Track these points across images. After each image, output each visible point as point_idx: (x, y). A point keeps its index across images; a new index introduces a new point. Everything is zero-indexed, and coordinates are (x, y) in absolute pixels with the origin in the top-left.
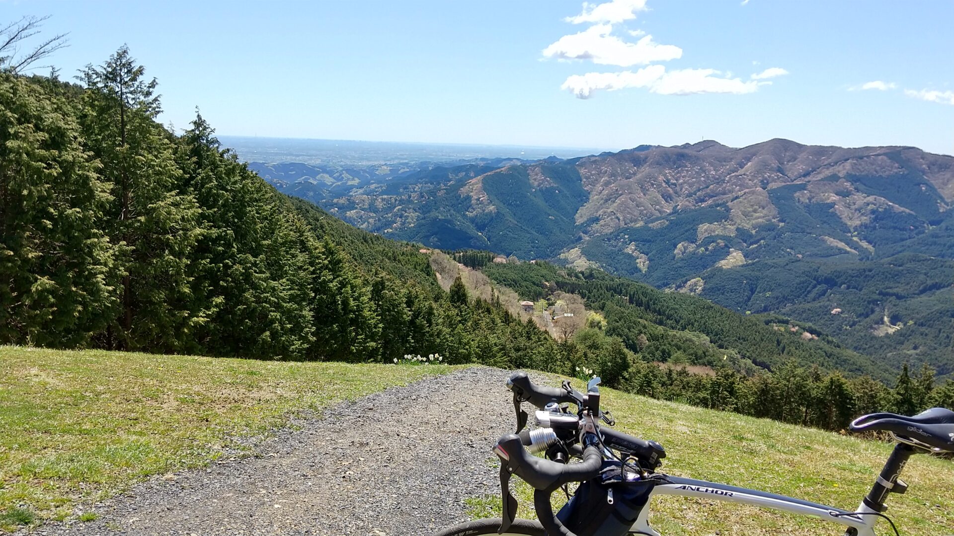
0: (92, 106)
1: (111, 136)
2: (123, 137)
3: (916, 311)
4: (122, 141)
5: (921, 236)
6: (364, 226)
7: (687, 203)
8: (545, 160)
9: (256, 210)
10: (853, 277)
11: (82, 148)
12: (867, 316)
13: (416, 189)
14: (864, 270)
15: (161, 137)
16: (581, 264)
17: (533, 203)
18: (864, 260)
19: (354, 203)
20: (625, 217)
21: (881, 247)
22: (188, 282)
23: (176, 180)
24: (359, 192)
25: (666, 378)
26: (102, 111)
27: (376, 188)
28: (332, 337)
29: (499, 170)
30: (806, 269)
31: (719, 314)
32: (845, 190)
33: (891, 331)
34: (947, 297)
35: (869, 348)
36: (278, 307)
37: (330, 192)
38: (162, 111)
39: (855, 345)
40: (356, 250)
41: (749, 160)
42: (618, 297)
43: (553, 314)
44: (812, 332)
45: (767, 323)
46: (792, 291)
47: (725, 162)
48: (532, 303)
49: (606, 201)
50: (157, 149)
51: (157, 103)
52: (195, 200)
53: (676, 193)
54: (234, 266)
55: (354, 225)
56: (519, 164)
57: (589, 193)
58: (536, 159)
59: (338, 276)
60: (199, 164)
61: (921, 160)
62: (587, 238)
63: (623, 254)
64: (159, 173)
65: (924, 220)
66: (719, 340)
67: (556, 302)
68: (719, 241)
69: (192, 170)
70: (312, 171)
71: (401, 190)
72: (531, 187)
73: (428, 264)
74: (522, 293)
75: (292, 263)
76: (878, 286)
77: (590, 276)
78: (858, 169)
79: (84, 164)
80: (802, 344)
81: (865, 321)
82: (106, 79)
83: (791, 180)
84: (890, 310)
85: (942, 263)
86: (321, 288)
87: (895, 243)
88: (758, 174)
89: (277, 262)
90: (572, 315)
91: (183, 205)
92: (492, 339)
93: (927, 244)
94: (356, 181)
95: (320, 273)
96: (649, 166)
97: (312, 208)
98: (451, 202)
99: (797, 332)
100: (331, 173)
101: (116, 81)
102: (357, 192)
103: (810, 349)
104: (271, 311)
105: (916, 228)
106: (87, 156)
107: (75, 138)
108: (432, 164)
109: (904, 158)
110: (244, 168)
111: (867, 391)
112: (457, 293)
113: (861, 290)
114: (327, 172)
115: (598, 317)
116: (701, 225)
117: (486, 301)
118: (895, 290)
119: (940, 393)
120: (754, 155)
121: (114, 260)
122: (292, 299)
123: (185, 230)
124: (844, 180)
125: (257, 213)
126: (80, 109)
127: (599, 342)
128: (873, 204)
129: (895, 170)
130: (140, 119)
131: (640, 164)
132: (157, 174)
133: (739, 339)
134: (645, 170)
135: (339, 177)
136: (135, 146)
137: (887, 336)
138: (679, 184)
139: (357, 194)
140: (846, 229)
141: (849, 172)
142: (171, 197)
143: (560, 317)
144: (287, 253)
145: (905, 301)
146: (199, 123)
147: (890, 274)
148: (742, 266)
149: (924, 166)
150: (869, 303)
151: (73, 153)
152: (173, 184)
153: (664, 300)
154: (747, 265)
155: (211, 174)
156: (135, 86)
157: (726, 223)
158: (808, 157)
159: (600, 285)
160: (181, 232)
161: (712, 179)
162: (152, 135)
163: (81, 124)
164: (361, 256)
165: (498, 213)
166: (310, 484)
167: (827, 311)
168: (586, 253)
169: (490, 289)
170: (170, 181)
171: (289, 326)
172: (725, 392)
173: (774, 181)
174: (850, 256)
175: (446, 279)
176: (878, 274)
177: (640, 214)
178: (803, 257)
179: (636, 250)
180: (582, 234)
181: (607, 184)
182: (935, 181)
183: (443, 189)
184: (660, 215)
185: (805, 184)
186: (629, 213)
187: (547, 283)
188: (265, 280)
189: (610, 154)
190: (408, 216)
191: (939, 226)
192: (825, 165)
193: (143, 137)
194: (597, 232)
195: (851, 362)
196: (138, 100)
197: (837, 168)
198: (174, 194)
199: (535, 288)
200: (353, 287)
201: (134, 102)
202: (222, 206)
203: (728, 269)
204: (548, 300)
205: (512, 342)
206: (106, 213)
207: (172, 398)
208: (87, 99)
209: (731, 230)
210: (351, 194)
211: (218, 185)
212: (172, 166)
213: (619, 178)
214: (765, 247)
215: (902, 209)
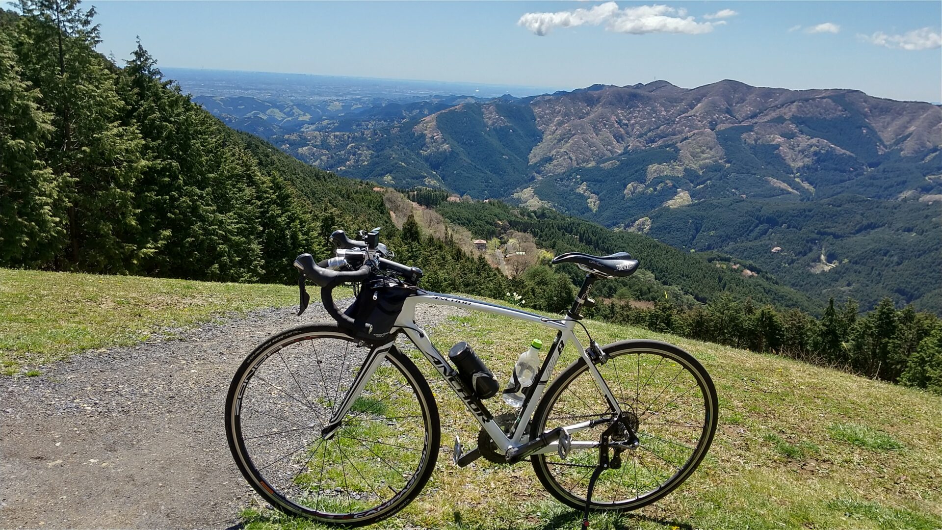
0: (29, 34)
1: (50, 66)
2: (62, 67)
3: (851, 250)
4: (61, 71)
5: (859, 178)
6: (317, 163)
7: (638, 144)
8: (499, 99)
9: (201, 142)
10: (793, 217)
11: (19, 77)
12: (805, 254)
13: (369, 127)
14: (805, 210)
15: (101, 67)
16: (534, 203)
17: (487, 142)
18: (805, 200)
19: (306, 139)
20: (577, 157)
21: (821, 188)
22: (135, 214)
23: (118, 112)
24: (310, 128)
25: (608, 311)
26: (39, 39)
27: (328, 124)
28: (281, 271)
29: (452, 108)
30: (749, 209)
31: (664, 252)
32: (790, 132)
33: (827, 268)
34: (881, 236)
35: (805, 285)
36: (226, 240)
37: (281, 128)
38: (102, 41)
39: (792, 282)
40: (308, 187)
41: (699, 101)
42: (568, 236)
43: (506, 252)
44: (752, 269)
45: (710, 260)
46: (735, 230)
47: (676, 103)
48: (484, 242)
49: (560, 141)
50: (98, 80)
51: (96, 32)
52: (138, 131)
53: (627, 133)
54: (181, 198)
55: (306, 162)
56: (473, 101)
57: (543, 133)
58: (490, 97)
59: (286, 211)
60: (141, 95)
61: (864, 104)
62: (540, 178)
63: (575, 193)
64: (99, 104)
65: (863, 162)
66: (663, 277)
67: (508, 241)
68: (667, 181)
69: (134, 101)
70: (262, 106)
71: (354, 127)
72: (485, 125)
73: (382, 202)
74: (476, 232)
75: (239, 196)
76: (817, 226)
77: (542, 215)
78: (803, 111)
79: (23, 93)
80: (743, 281)
81: (803, 260)
82: (41, 6)
83: (739, 121)
84: (827, 249)
85: (878, 204)
86: (269, 222)
87: (835, 184)
88: (707, 115)
89: (223, 196)
90: (524, 253)
91: (126, 136)
92: (442, 274)
93: (865, 186)
94: (307, 117)
95: (268, 207)
96: (602, 106)
97: (262, 144)
98: (405, 140)
99: (738, 269)
100: (281, 108)
101: (52, 9)
102: (308, 128)
103: (750, 286)
104: (219, 244)
105: (856, 170)
106: (25, 86)
107: (12, 67)
108: (386, 100)
109: (848, 101)
110: (187, 100)
111: (795, 323)
112: (410, 230)
113: (800, 229)
114: (277, 107)
115: (550, 255)
116: (650, 166)
117: (439, 238)
118: (833, 230)
119: (862, 324)
120: (705, 96)
121: (58, 191)
122: (240, 232)
123: (130, 162)
124: (789, 122)
125: (202, 146)
126: (16, 37)
127: (548, 278)
128: (816, 146)
129: (839, 113)
130: (78, 48)
131: (593, 104)
132: (99, 105)
133: (683, 276)
134: (598, 110)
135: (289, 112)
136: (75, 75)
137: (823, 273)
138: (631, 125)
139: (309, 130)
140: (789, 170)
141: (795, 115)
142: (115, 129)
143: (512, 255)
144: (234, 186)
145: (842, 240)
146: (140, 53)
147: (828, 214)
148: (689, 206)
149: (866, 109)
150: (807, 242)
151: (11, 82)
152: (115, 115)
153: (613, 239)
154: (694, 205)
155: (153, 105)
156: (73, 14)
157: (674, 164)
158: (756, 99)
159: (552, 224)
160: (125, 164)
161: (663, 120)
162: (92, 65)
163: (17, 52)
164: (314, 194)
165: (452, 153)
166: (224, 358)
167: (768, 250)
168: (538, 193)
169: (444, 227)
170: (113, 111)
171: (237, 259)
172: (662, 324)
173: (723, 122)
174: (792, 197)
175: (400, 217)
176: (817, 214)
177: (592, 154)
178: (747, 198)
179: (587, 190)
180: (535, 174)
181: (560, 124)
182: (876, 124)
183: (397, 127)
184: (611, 156)
185: (752, 126)
186: (581, 153)
187: (500, 222)
188: (213, 212)
189: (564, 93)
190: (362, 154)
191: (877, 168)
192: (772, 107)
193: (83, 67)
194: (550, 172)
195: (787, 298)
196: (76, 29)
197: (783, 110)
198: (117, 125)
199: (488, 227)
200: (302, 223)
201: (72, 31)
202: (166, 138)
203: (675, 208)
204: (501, 238)
205: (462, 278)
206: (48, 144)
207: (109, 301)
208: (22, 27)
209: (679, 171)
210: (302, 130)
211: (161, 117)
212: (114, 97)
213: (572, 118)
214: (711, 188)
215: (843, 151)
